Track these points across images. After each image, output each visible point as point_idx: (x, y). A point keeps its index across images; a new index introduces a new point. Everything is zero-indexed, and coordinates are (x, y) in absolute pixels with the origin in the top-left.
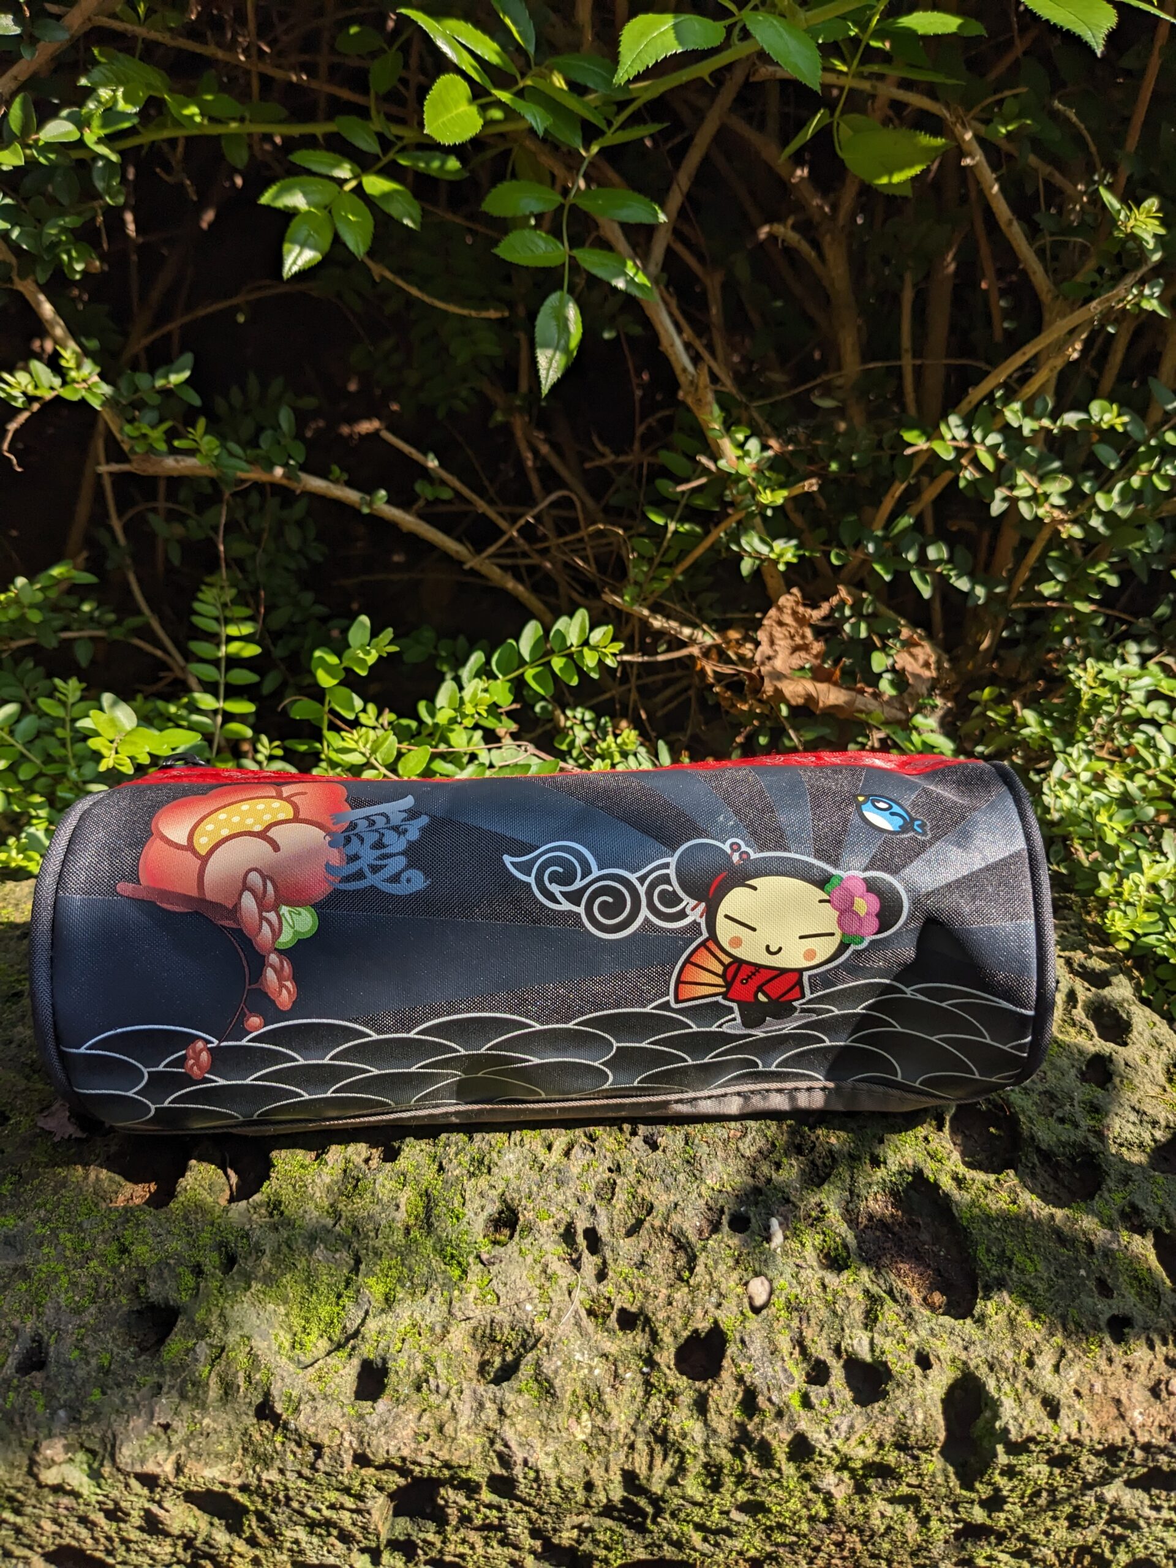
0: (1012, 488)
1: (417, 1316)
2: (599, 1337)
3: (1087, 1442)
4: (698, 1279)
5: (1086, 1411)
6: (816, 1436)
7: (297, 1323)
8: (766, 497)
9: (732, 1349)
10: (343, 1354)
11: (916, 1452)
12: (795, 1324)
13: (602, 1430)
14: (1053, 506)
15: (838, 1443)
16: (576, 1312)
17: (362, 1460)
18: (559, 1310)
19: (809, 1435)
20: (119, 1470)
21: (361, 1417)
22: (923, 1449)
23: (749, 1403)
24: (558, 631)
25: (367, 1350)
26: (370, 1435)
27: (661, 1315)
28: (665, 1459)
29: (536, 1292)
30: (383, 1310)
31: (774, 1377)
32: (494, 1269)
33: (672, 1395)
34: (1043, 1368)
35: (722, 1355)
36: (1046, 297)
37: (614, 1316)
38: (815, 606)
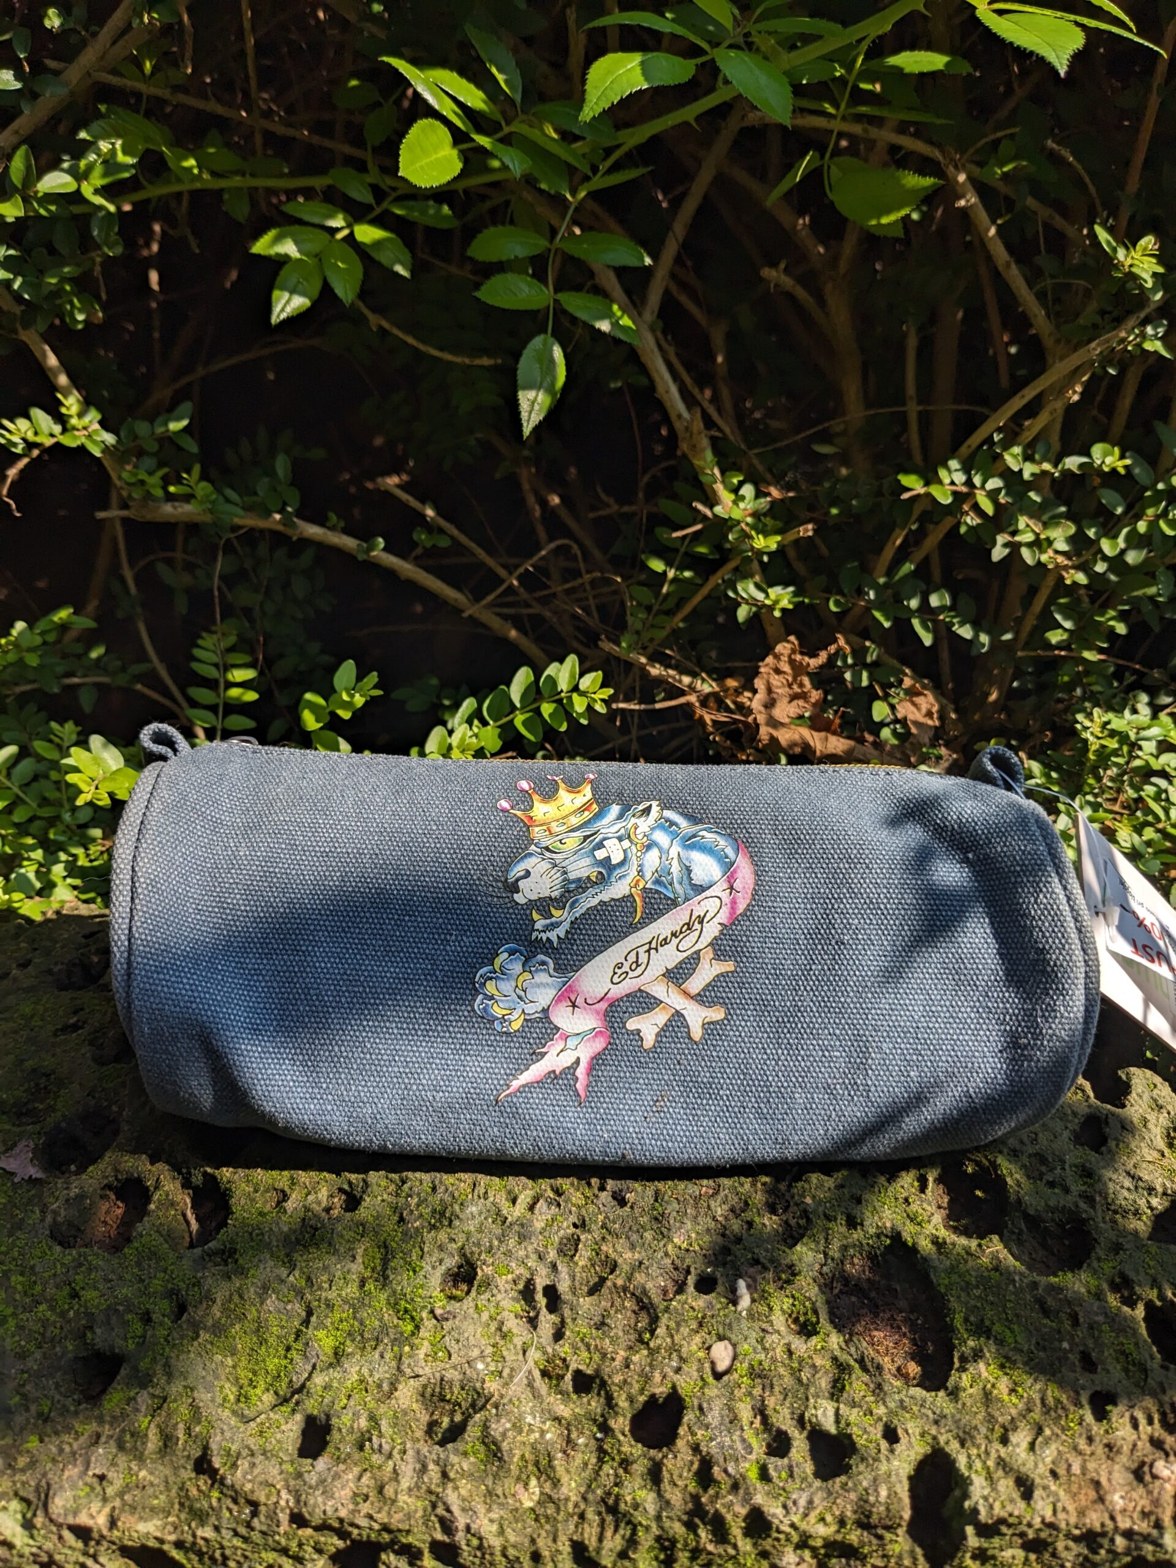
0: (1014, 533)
1: (365, 1371)
2: (552, 1399)
3: (1063, 1525)
4: (659, 1341)
5: (1062, 1493)
6: (772, 1510)
7: (244, 1375)
8: (760, 542)
9: (689, 1417)
10: (286, 1409)
11: (880, 1531)
12: (757, 1391)
13: (550, 1497)
14: (1057, 552)
15: (796, 1519)
16: (530, 1372)
17: (298, 1520)
18: (512, 1369)
19: (765, 1509)
20: (51, 1520)
21: (299, 1475)
22: (888, 1528)
23: (704, 1475)
24: (549, 676)
25: (311, 1406)
26: (308, 1494)
27: (618, 1379)
28: (616, 1531)
29: (489, 1350)
30: (331, 1365)
31: (731, 1447)
32: (447, 1325)
33: (626, 1463)
34: (1018, 1445)
35: (678, 1422)
36: (1048, 342)
37: (568, 1377)
38: (813, 655)
